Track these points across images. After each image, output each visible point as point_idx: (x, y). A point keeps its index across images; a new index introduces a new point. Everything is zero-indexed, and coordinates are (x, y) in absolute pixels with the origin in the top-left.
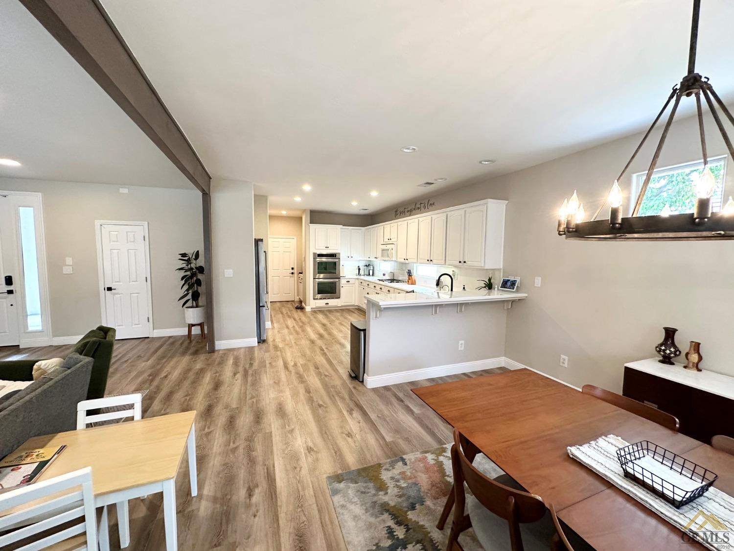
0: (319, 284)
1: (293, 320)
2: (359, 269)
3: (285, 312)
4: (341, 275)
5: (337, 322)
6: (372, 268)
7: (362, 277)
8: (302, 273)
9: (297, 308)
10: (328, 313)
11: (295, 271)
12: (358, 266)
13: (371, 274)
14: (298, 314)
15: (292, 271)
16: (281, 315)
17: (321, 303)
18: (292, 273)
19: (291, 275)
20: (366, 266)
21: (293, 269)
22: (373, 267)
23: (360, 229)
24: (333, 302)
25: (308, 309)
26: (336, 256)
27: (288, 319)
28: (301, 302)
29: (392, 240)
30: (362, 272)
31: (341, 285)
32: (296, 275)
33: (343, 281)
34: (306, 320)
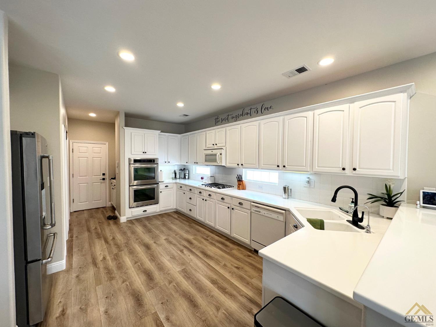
0: (136, 191)
1: (103, 242)
2: (175, 174)
3: (92, 227)
4: (159, 181)
5: (163, 238)
6: (187, 172)
7: (178, 181)
8: (115, 179)
9: (110, 218)
10: (147, 223)
11: (107, 177)
12: (174, 170)
13: (187, 177)
14: (110, 230)
15: (103, 177)
16: (86, 234)
17: (138, 211)
18: (104, 179)
19: (102, 181)
20: (181, 170)
21: (104, 174)
22: (189, 171)
23: (177, 136)
24: (152, 209)
25: (123, 219)
26: (154, 162)
27: (97, 241)
28: (113, 209)
29: (218, 145)
30: (178, 176)
31: (160, 190)
32: (107, 180)
33: (161, 186)
34: (122, 240)
